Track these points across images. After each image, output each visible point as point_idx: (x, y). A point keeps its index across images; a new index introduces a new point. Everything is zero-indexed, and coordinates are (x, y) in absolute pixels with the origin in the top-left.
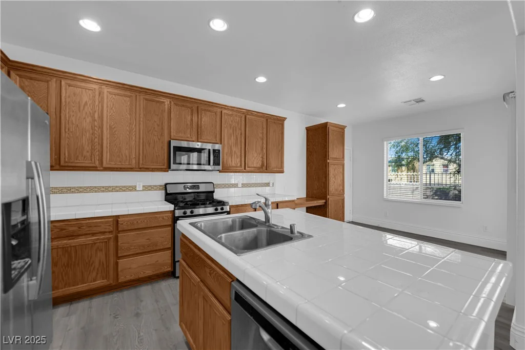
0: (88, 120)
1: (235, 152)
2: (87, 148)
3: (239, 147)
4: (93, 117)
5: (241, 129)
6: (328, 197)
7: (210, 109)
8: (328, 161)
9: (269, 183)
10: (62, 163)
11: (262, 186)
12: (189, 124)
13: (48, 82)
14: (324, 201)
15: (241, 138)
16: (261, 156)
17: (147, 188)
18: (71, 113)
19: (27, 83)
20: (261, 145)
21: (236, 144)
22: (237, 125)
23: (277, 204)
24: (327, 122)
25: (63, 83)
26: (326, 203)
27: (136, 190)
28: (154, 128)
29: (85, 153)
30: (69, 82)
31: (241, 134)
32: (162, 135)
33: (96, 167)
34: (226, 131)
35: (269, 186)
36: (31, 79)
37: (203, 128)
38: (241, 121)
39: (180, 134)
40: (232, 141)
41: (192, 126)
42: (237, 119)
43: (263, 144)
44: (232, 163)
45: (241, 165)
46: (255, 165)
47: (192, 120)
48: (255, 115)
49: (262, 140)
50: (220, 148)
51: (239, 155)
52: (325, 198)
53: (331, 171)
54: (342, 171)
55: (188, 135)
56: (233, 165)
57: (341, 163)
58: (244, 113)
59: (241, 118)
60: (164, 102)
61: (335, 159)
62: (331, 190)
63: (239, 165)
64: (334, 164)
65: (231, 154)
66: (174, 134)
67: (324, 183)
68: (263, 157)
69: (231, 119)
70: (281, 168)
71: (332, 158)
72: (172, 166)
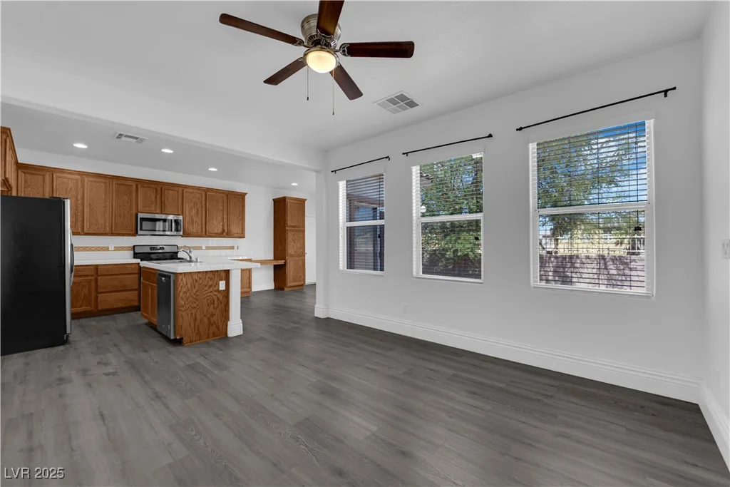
1: (196, 221)
3: (200, 217)
5: (201, 203)
6: (287, 258)
7: (173, 188)
8: (287, 228)
9: (234, 247)
11: (227, 249)
12: (154, 200)
13: (43, 175)
15: (202, 210)
16: (221, 224)
17: (118, 249)
19: (28, 177)
20: (221, 216)
21: (197, 215)
22: (197, 200)
24: (285, 196)
25: (55, 176)
26: (285, 262)
27: (108, 250)
28: (125, 204)
30: (59, 175)
31: (202, 207)
32: (131, 209)
34: (187, 205)
35: (234, 249)
36: (32, 174)
37: (166, 203)
38: (202, 197)
39: (146, 208)
40: (194, 211)
41: (156, 202)
42: (198, 195)
43: (223, 215)
44: (193, 229)
45: (202, 232)
46: (216, 231)
47: (156, 197)
48: (216, 192)
49: (222, 211)
50: (181, 218)
51: (200, 223)
52: (284, 259)
53: (290, 236)
54: (301, 236)
55: (154, 209)
56: (195, 231)
57: (301, 230)
58: (204, 191)
59: (202, 194)
60: (132, 185)
61: (294, 227)
62: (289, 251)
63: (200, 231)
64: (293, 231)
65: (192, 223)
66: (140, 208)
67: (285, 247)
68: (223, 225)
69: (193, 195)
70: (242, 233)
71: (291, 226)
72: (140, 232)
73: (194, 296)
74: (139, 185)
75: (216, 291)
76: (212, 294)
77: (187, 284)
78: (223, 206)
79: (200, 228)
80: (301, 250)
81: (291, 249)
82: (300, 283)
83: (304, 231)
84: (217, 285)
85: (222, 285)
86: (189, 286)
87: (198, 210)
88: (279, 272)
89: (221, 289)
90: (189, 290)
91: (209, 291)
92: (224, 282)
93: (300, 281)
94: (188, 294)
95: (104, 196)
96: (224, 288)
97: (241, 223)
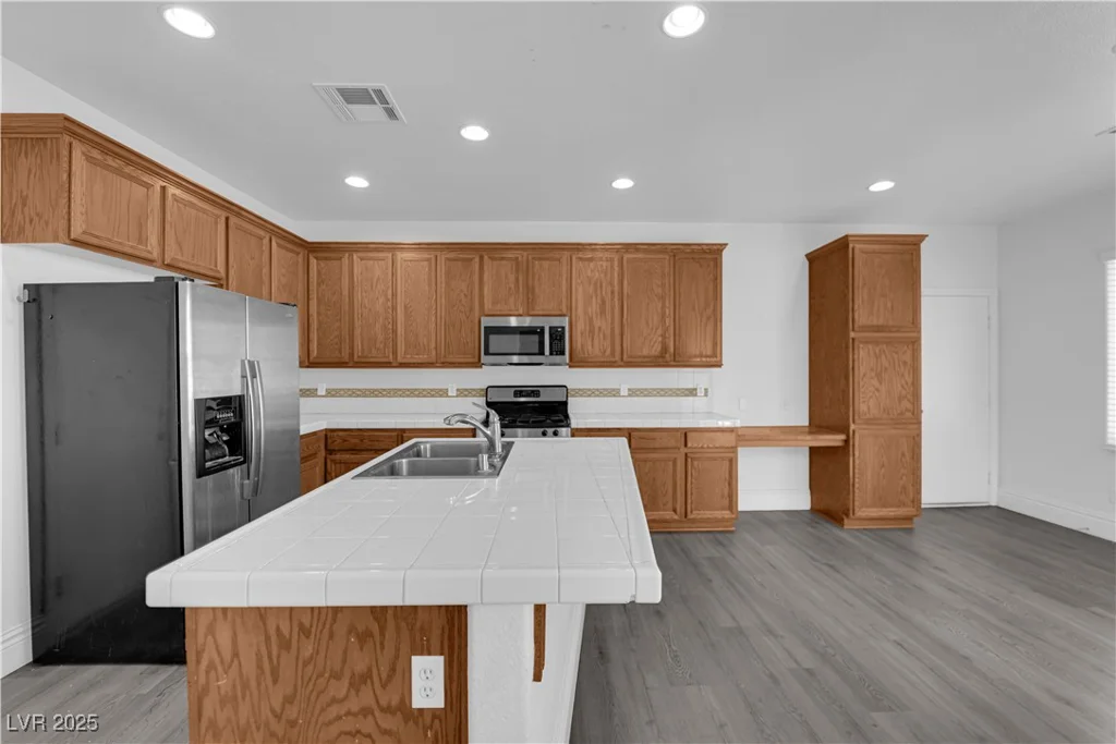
0: (381, 300)
1: (600, 328)
2: (380, 338)
3: (609, 317)
4: (386, 296)
5: (611, 284)
6: (852, 427)
7: (551, 255)
8: (852, 335)
9: (696, 389)
10: (356, 359)
11: (678, 395)
12: (513, 286)
13: (340, 259)
14: (843, 437)
15: (612, 299)
16: (660, 332)
17: (462, 393)
18: (364, 294)
19: (323, 265)
20: (659, 310)
21: (603, 312)
22: (602, 275)
23: (686, 434)
24: (847, 236)
25: (355, 257)
26: (846, 441)
27: (447, 396)
28: (460, 301)
29: (378, 346)
30: (360, 254)
31: (613, 292)
32: (471, 310)
33: (390, 363)
34: (580, 289)
35: (696, 395)
36: (326, 259)
37: (537, 290)
38: (612, 267)
39: (499, 307)
40: (594, 307)
41: (518, 291)
42: (604, 264)
43: (663, 307)
44: (594, 349)
45: (613, 353)
46: (645, 352)
47: (517, 280)
48: (645, 251)
49: (662, 298)
50: (565, 322)
51: (608, 332)
52: (844, 429)
53: (864, 360)
54: (908, 357)
55: (513, 308)
56: (597, 352)
57: (905, 337)
58: (618, 251)
59: (612, 260)
60: (471, 259)
61: (879, 329)
62: (863, 407)
63: (608, 352)
64: (876, 342)
65: (592, 332)
66: (488, 306)
67: (845, 392)
68: (663, 336)
69: (592, 265)
70: (714, 355)
71: (866, 328)
72: (484, 359)
73: (279, 729)
74: (486, 257)
75: (387, 710)
76: (367, 725)
77: (236, 655)
78: (663, 285)
79: (607, 343)
80: (906, 404)
81: (869, 396)
82: (902, 512)
83: (915, 344)
84: (401, 676)
85: (426, 682)
86: (249, 667)
87: (603, 302)
88: (828, 469)
89: (418, 702)
90: (245, 686)
91: (354, 704)
92: (441, 659)
93: (902, 504)
94: (244, 710)
95: (427, 288)
96: (438, 701)
97: (710, 328)
